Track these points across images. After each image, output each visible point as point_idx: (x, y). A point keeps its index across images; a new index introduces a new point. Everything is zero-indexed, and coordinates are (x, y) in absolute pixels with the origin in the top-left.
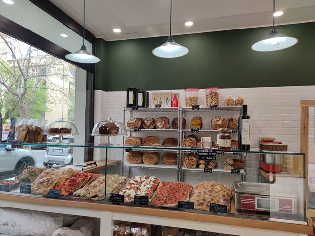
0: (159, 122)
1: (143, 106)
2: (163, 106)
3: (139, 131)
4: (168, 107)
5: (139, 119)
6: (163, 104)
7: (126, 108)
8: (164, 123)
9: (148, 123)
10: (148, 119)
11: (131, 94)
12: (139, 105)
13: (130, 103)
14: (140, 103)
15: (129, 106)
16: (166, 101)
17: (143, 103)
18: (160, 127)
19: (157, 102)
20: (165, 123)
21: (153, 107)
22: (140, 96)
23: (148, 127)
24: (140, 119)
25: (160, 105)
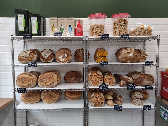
0: (60, 54)
1: (39, 34)
2: (64, 35)
3: (34, 66)
4: (71, 36)
5: (34, 51)
6: (64, 32)
7: (15, 36)
8: (66, 55)
9: (46, 56)
10: (45, 51)
11: (21, 18)
12: (33, 33)
13: (20, 30)
14: (34, 30)
15: (19, 33)
16: (68, 28)
17: (38, 30)
18: (62, 60)
19: (57, 30)
20: (68, 56)
21: (52, 36)
22: (34, 21)
23: (47, 61)
24: (36, 50)
25: (61, 34)
